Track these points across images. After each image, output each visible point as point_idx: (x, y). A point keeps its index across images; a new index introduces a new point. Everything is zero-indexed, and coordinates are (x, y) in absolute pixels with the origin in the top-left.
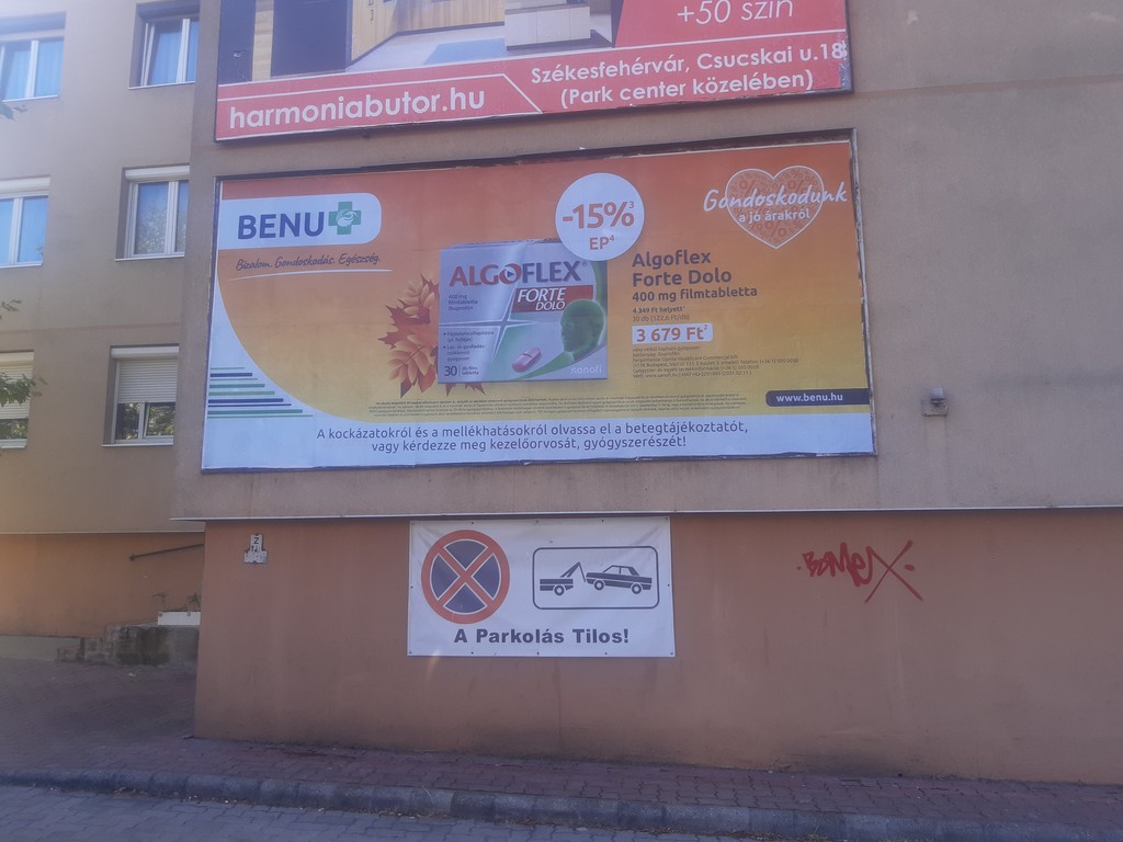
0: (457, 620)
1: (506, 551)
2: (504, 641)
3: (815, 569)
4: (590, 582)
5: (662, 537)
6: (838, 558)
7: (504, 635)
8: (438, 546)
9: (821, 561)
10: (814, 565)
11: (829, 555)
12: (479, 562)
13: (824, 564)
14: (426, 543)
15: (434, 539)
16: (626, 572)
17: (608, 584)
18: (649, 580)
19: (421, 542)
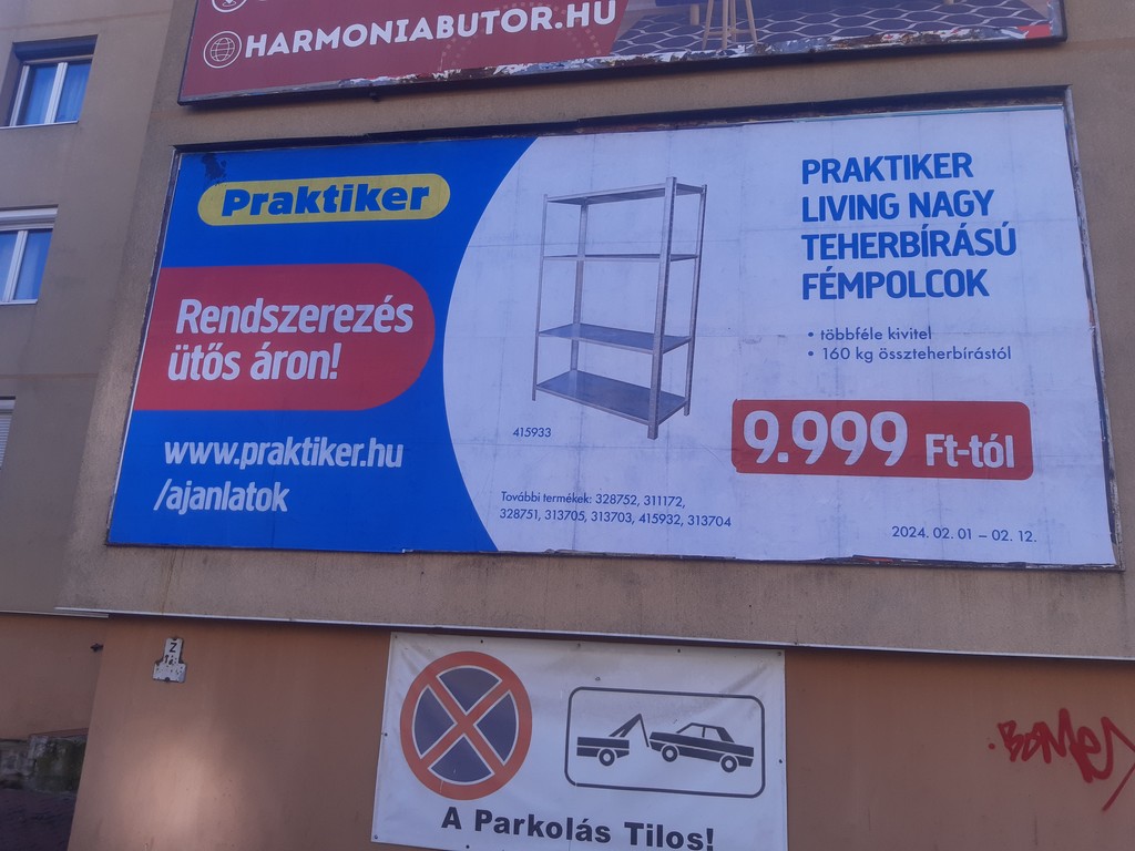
0: (446, 792)
1: (531, 689)
2: (516, 832)
3: (1018, 748)
4: (656, 747)
5: (771, 681)
6: (1055, 735)
7: (518, 823)
8: (429, 673)
9: (1029, 737)
10: (1016, 743)
11: (1041, 728)
12: (487, 703)
13: (1033, 743)
14: (413, 668)
15: (423, 662)
16: (713, 736)
17: (685, 752)
18: (750, 751)
19: (405, 665)
